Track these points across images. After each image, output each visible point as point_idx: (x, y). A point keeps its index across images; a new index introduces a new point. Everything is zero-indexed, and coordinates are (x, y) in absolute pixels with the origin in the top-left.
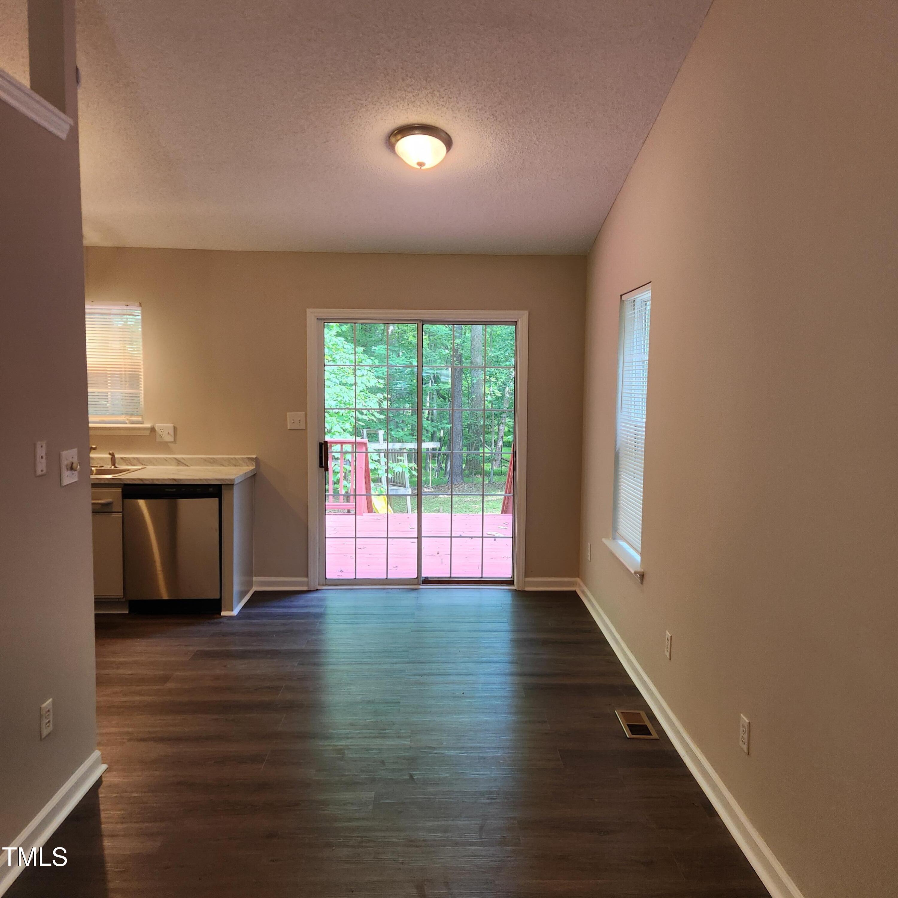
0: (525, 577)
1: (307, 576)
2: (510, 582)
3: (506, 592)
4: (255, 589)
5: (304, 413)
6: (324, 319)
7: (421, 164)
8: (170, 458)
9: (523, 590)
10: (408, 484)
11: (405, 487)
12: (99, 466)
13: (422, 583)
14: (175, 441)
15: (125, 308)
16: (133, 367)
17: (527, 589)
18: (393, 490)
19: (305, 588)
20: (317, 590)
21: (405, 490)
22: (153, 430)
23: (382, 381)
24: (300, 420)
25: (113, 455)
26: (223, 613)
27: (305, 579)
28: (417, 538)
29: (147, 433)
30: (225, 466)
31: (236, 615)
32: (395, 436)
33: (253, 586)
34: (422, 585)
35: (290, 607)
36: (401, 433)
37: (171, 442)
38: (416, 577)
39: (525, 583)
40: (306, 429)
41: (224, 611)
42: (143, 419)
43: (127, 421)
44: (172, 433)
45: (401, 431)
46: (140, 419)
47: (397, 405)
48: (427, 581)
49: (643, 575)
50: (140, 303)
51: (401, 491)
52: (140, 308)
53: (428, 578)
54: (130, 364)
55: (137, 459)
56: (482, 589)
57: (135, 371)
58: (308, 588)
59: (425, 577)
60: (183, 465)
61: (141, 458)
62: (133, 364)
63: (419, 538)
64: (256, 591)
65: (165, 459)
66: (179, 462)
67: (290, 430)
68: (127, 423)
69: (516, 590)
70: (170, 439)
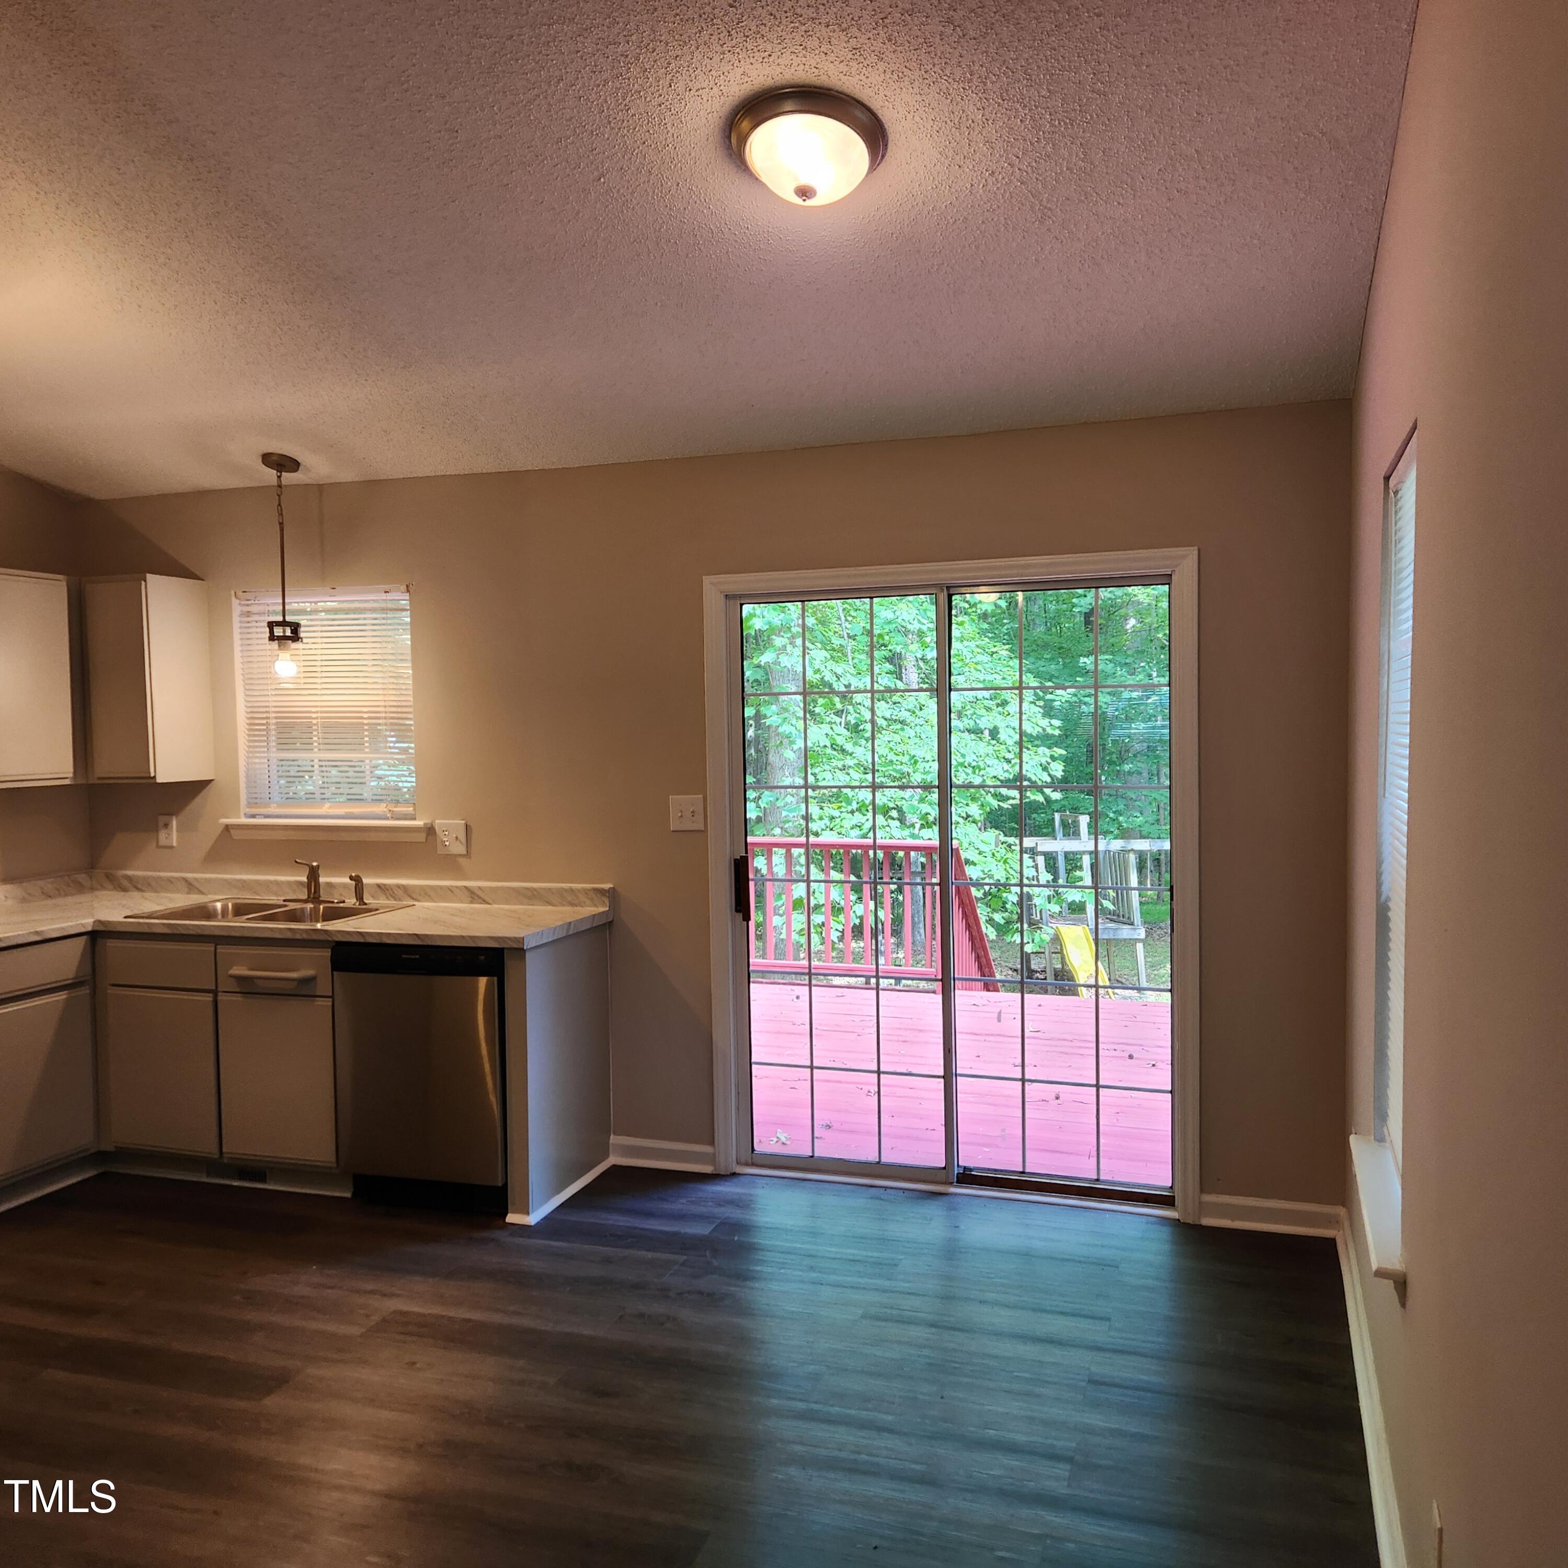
0: (1202, 1191)
1: (712, 1143)
2: (1166, 1201)
3: (1155, 1223)
4: (613, 1160)
5: (701, 796)
6: (741, 596)
7: (805, 192)
8: (457, 887)
9: (1197, 1223)
10: (1137, 918)
11: (1132, 924)
12: (336, 901)
13: (957, 1182)
14: (468, 855)
15: (384, 596)
16: (399, 710)
17: (1207, 1221)
18: (1108, 929)
19: (708, 1169)
20: (734, 1174)
21: (1133, 932)
22: (430, 830)
23: (1057, 723)
24: (693, 812)
25: (357, 880)
26: (511, 1218)
27: (708, 1149)
28: (943, 1077)
29: (421, 837)
30: (554, 906)
31: (533, 1224)
32: (1125, 825)
33: (611, 1155)
34: (956, 1187)
35: (650, 1215)
36: (1138, 820)
37: (460, 855)
38: (944, 1166)
39: (1202, 1208)
40: (705, 831)
41: (513, 1212)
42: (415, 810)
43: (389, 815)
44: (462, 837)
45: (1139, 815)
46: (410, 809)
47: (1131, 766)
48: (968, 1178)
49: (1404, 1283)
50: (407, 586)
51: (1125, 932)
52: (407, 596)
53: (971, 1170)
54: (395, 704)
55: (405, 888)
56: (1094, 1209)
57: (399, 718)
58: (715, 1170)
59: (965, 1168)
60: (481, 901)
61: (409, 885)
62: (399, 704)
63: (949, 1076)
64: (614, 1166)
65: (450, 889)
66: (473, 896)
67: (673, 831)
68: (387, 819)
69: (1179, 1220)
70: (460, 849)
